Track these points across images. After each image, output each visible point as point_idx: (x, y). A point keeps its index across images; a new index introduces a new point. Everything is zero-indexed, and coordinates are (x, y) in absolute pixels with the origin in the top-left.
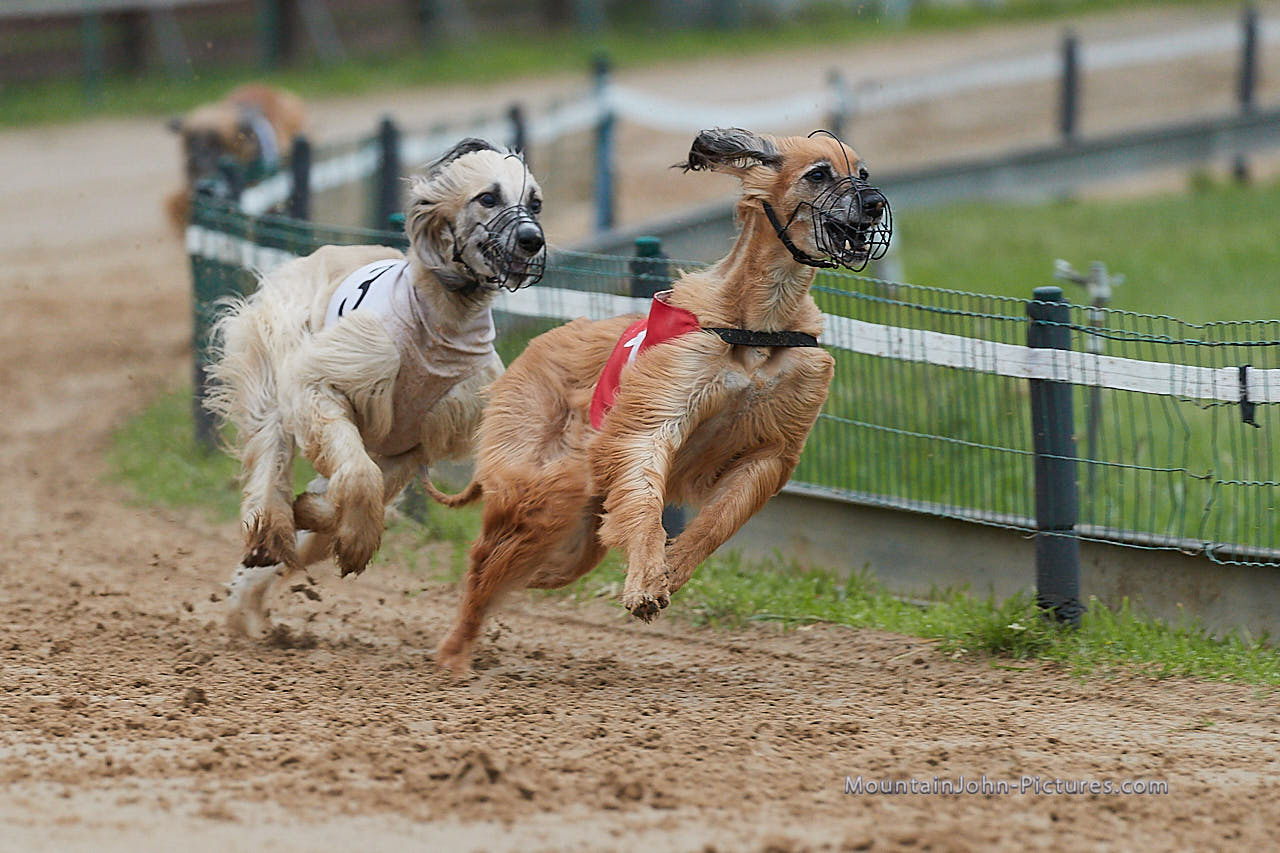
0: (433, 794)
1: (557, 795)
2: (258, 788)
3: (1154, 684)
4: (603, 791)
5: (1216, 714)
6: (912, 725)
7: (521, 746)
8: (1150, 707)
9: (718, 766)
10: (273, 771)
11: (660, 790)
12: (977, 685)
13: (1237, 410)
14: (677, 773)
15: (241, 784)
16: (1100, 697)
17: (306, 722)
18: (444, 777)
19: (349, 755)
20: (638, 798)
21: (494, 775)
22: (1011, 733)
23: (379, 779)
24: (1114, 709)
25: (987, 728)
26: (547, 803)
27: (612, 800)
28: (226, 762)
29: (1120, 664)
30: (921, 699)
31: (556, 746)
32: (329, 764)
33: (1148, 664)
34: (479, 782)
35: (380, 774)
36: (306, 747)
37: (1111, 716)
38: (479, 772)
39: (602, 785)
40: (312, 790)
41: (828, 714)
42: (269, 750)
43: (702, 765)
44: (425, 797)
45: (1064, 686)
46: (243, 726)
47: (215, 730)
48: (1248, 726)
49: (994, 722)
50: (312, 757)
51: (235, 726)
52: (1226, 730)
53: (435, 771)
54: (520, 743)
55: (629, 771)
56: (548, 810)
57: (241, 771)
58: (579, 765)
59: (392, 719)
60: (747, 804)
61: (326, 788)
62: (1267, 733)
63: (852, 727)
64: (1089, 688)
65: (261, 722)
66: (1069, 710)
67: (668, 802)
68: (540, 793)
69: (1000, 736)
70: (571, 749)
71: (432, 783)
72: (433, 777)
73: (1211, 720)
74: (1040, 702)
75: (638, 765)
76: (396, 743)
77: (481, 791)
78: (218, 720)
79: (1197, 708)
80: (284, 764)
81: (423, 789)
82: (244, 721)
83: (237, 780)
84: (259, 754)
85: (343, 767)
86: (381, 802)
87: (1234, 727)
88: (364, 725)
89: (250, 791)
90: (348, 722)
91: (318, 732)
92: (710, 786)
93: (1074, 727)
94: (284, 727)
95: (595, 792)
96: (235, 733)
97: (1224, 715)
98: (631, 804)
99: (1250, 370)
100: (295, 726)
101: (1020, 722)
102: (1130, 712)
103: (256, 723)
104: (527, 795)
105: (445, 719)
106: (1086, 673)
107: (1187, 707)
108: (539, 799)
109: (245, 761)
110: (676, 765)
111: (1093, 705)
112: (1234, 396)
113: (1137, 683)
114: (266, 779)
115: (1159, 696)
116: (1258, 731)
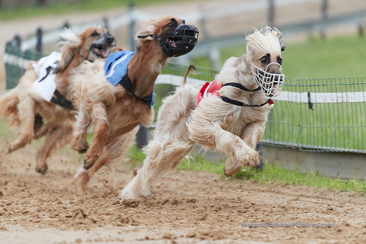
0: (67, 222)
1: (103, 222)
2: (15, 221)
3: (283, 187)
4: (117, 220)
5: (302, 195)
6: (212, 200)
7: (95, 207)
8: (282, 194)
9: (152, 213)
10: (20, 215)
11: (134, 220)
12: (232, 187)
13: (307, 106)
14: (140, 215)
15: (11, 219)
16: (268, 191)
17: (32, 201)
18: (70, 217)
19: (43, 210)
20: (128, 222)
21: (85, 216)
22: (241, 202)
23: (51, 217)
24: (272, 194)
25: (234, 200)
26: (100, 224)
27: (120, 223)
28: (6, 213)
29: (274, 181)
30: (215, 192)
31: (105, 207)
32: (37, 213)
33: (282, 181)
34: (80, 218)
35: (51, 216)
36: (31, 208)
37: (271, 196)
38: (80, 215)
39: (117, 219)
40: (31, 221)
41: (187, 197)
42: (20, 209)
43: (148, 212)
44: (64, 223)
45: (257, 188)
46: (13, 202)
47: (4, 203)
48: (311, 199)
49: (236, 199)
50: (32, 211)
51: (11, 202)
52: (304, 200)
53: (67, 215)
54: (95, 206)
55: (126, 215)
56: (100, 226)
57: (10, 215)
58: (111, 213)
59: (57, 200)
60: (160, 224)
61: (35, 220)
62: (316, 201)
63: (194, 200)
64: (265, 188)
65: (18, 201)
66: (259, 195)
67: (136, 223)
68: (98, 221)
69: (238, 203)
70: (109, 208)
71: (67, 219)
72: (67, 217)
73: (300, 197)
74: (250, 192)
75: (128, 213)
76: (58, 207)
77: (81, 221)
78: (6, 201)
79: (296, 194)
80: (23, 214)
81: (64, 221)
82: (13, 201)
83: (9, 218)
84: (17, 211)
85: (41, 214)
86: (51, 225)
87: (307, 199)
88: (49, 201)
89: (13, 222)
90: (45, 201)
91: (35, 204)
92: (149, 219)
93: (260, 200)
94: (25, 202)
95: (115, 221)
96: (11, 204)
97: (304, 196)
98: (125, 224)
99: (311, 93)
100: (28, 202)
101: (244, 198)
102: (277, 195)
103: (17, 201)
104: (95, 222)
105: (73, 199)
106: (264, 184)
107: (293, 193)
108: (98, 223)
109: (12, 213)
110: (140, 212)
111: (266, 193)
112: (306, 101)
113: (279, 187)
114: (18, 218)
115: (285, 190)
116: (314, 200)
